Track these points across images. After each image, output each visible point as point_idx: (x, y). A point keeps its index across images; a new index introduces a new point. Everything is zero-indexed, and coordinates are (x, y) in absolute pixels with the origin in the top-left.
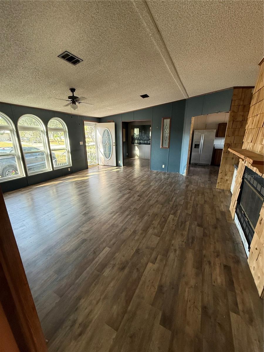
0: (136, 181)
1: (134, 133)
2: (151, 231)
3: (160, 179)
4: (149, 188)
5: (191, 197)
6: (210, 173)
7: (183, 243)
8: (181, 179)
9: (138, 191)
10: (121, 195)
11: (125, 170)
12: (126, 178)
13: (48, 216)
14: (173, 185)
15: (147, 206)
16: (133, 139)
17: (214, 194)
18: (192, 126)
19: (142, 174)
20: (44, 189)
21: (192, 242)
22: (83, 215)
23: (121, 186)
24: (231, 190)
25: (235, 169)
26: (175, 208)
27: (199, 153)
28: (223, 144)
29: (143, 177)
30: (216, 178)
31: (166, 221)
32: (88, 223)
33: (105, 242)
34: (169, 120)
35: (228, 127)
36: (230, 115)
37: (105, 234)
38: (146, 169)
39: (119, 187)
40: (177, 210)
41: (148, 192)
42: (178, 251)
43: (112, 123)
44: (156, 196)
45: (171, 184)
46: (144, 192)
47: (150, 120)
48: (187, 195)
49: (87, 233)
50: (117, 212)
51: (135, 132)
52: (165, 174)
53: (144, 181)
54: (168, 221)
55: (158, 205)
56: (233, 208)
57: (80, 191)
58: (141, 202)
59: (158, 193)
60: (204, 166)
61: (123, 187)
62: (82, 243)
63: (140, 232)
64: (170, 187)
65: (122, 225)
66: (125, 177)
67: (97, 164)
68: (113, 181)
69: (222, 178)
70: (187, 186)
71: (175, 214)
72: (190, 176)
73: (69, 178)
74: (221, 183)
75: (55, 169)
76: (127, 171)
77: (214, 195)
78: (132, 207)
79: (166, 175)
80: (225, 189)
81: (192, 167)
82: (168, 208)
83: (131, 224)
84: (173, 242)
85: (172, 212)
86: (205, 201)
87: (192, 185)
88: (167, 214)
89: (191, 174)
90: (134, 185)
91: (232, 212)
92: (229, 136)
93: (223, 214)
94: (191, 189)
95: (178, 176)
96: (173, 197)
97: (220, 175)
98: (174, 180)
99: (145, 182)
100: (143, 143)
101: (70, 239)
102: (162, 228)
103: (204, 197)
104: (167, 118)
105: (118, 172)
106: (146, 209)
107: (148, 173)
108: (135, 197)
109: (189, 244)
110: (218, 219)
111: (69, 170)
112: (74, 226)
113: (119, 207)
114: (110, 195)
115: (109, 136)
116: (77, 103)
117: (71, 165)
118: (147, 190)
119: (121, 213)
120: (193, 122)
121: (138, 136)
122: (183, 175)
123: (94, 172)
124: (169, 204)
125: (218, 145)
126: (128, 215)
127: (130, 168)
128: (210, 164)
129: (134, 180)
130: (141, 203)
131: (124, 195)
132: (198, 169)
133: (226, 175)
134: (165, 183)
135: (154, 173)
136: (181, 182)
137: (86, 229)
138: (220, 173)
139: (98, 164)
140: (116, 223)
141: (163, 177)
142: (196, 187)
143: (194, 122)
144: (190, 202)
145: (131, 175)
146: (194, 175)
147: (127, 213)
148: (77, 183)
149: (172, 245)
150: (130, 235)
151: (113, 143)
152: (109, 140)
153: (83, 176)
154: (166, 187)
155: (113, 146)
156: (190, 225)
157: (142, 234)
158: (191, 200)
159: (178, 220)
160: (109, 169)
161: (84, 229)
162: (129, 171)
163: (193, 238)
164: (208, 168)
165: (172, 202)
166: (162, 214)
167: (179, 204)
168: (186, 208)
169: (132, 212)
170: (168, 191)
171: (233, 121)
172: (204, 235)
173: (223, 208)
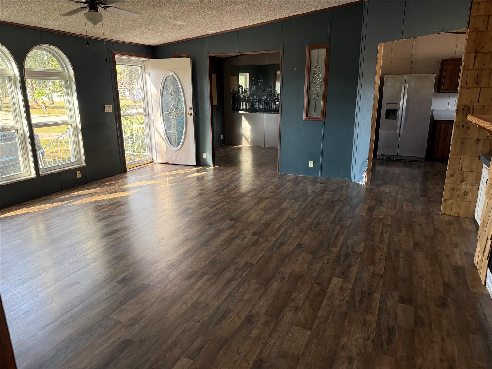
0: (246, 199)
1: (238, 86)
2: (288, 316)
3: (305, 195)
4: (279, 215)
5: (382, 234)
6: (426, 178)
7: (369, 342)
8: (355, 193)
9: (252, 223)
10: (211, 232)
11: (219, 175)
12: (221, 194)
13: (30, 287)
14: (337, 208)
15: (276, 257)
16: (236, 99)
17: (437, 227)
18: (379, 64)
19: (259, 183)
20: (15, 223)
21: (390, 341)
22: (120, 282)
23: (211, 211)
24: (476, 218)
25: (485, 166)
26: (345, 260)
27: (398, 131)
28: (454, 108)
29: (263, 189)
30: (439, 191)
31: (324, 292)
32: (133, 301)
33: (178, 347)
34: (322, 52)
35: (464, 66)
36: (469, 38)
37: (178, 326)
38: (269, 172)
39: (206, 214)
40: (349, 266)
41: (277, 226)
42: (356, 361)
43: (185, 59)
44: (296, 234)
45: (331, 205)
46: (267, 225)
47: (277, 52)
48: (372, 229)
49: (133, 324)
50: (204, 274)
51: (240, 84)
52: (314, 181)
53: (266, 198)
54: (329, 291)
55: (303, 254)
56: (482, 259)
57: (108, 226)
58: (261, 248)
59: (300, 227)
60: (410, 161)
61: (216, 214)
62: (122, 350)
63: (263, 319)
64: (330, 212)
65: (216, 303)
66: (219, 191)
67: (149, 161)
68: (191, 201)
69: (454, 189)
70: (371, 210)
71: (344, 275)
72: (377, 185)
73: (79, 196)
74: (451, 201)
75: (42, 173)
76: (224, 177)
77: (436, 230)
78: (241, 261)
79: (318, 185)
80: (461, 215)
81: (381, 164)
82: (327, 263)
83: (241, 300)
84: (344, 340)
85: (338, 270)
86: (416, 244)
87: (382, 206)
88: (327, 274)
89: (378, 182)
90: (242, 209)
91: (481, 267)
92: (468, 87)
93: (459, 271)
94: (380, 217)
95: (349, 187)
96: (337, 236)
97: (448, 182)
98: (339, 195)
99: (267, 201)
100: (259, 108)
101: (89, 342)
102: (316, 308)
103: (413, 233)
104: (318, 47)
105: (200, 178)
106: (273, 264)
107: (275, 180)
108: (245, 238)
109: (382, 345)
110: (447, 284)
111: (79, 174)
112: (97, 311)
113: (208, 262)
114: (185, 234)
115: (178, 90)
116: (100, 9)
117: (84, 163)
118: (274, 219)
119: (214, 274)
120: (381, 55)
121: (248, 92)
122: (358, 185)
123: (141, 180)
124: (330, 251)
125: (441, 111)
126: (231, 280)
127: (230, 171)
128: (423, 156)
129: (242, 197)
130: (261, 250)
131: (219, 233)
132: (397, 170)
133: (463, 181)
134: (318, 204)
135: (290, 181)
136: (355, 201)
137: (130, 315)
138: (449, 177)
139: (152, 162)
140: (202, 299)
141: (310, 189)
142: (393, 212)
143: (383, 55)
144: (381, 246)
145: (233, 185)
146: (385, 183)
147: (228, 274)
148: (99, 207)
149: (343, 347)
150: (240, 327)
151: (188, 108)
152: (179, 101)
153: (114, 190)
154: (319, 213)
155: (189, 116)
156: (383, 300)
157: (267, 323)
158: (381, 241)
159: (353, 289)
160: (179, 172)
161: (125, 317)
162: (229, 176)
163: (391, 331)
164: (419, 167)
165: (336, 247)
166: (314, 275)
167: (353, 252)
168: (372, 262)
169: (240, 273)
170: (325, 221)
171: (476, 52)
172: (416, 323)
173: (459, 260)
